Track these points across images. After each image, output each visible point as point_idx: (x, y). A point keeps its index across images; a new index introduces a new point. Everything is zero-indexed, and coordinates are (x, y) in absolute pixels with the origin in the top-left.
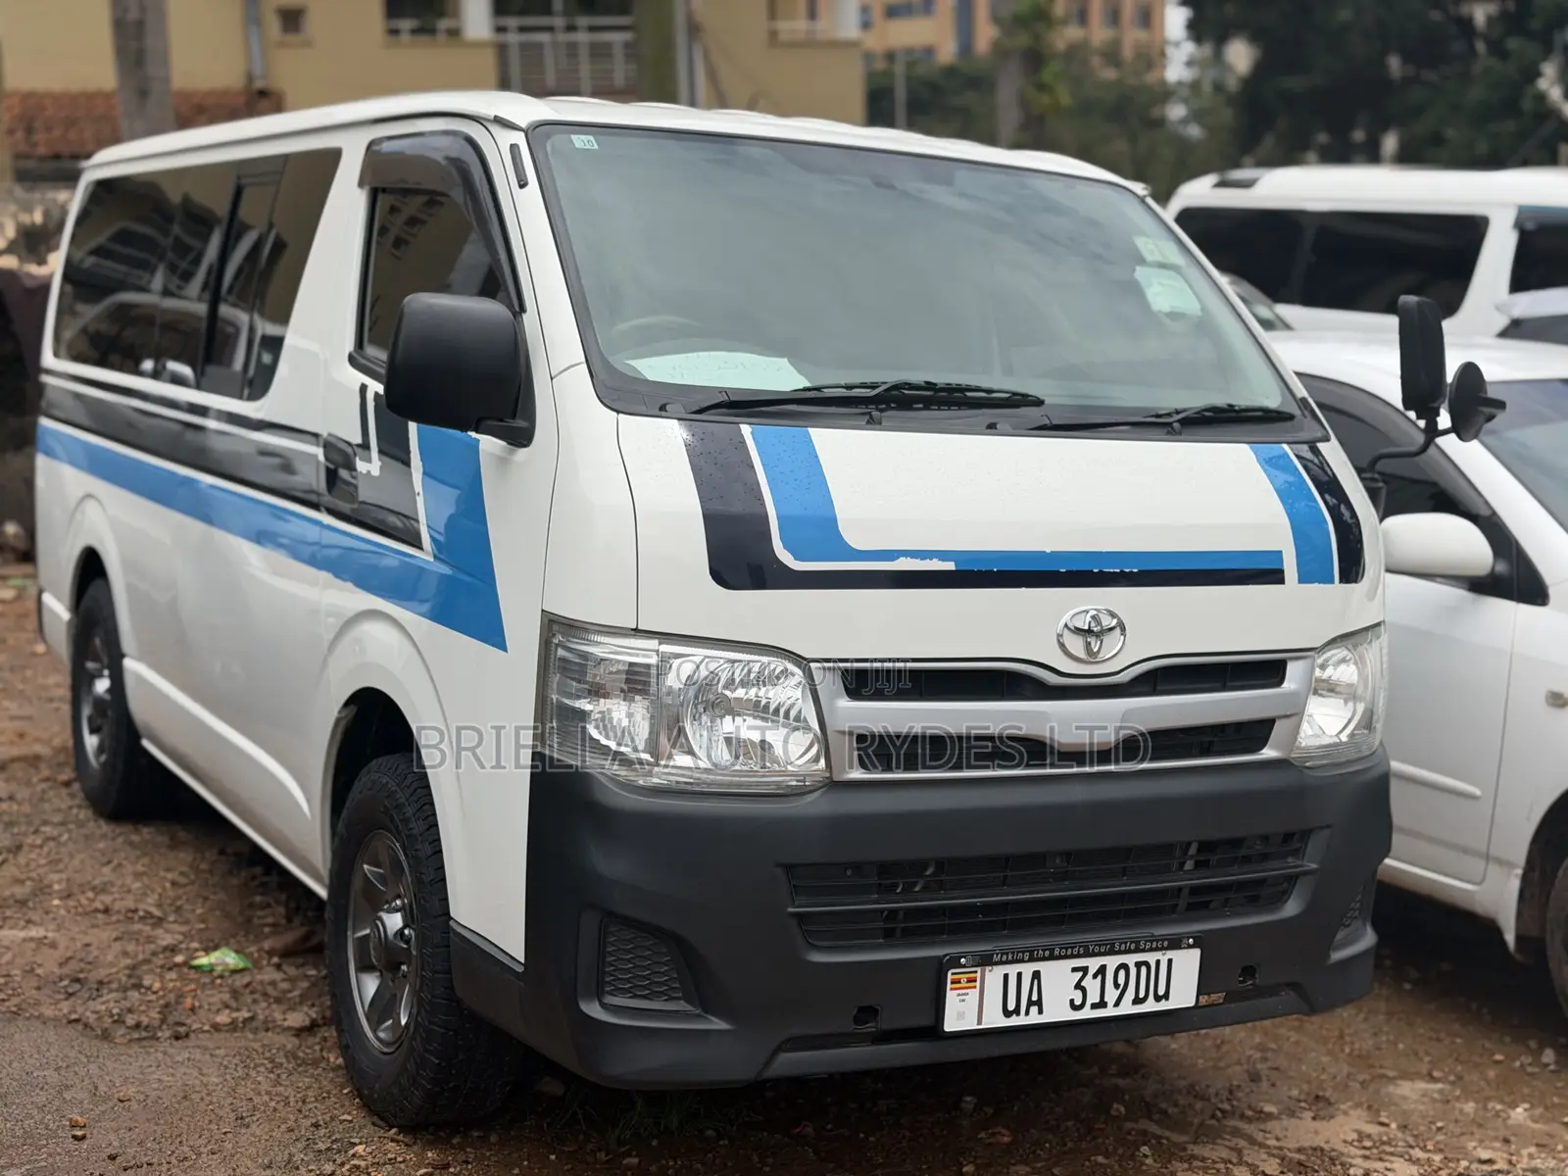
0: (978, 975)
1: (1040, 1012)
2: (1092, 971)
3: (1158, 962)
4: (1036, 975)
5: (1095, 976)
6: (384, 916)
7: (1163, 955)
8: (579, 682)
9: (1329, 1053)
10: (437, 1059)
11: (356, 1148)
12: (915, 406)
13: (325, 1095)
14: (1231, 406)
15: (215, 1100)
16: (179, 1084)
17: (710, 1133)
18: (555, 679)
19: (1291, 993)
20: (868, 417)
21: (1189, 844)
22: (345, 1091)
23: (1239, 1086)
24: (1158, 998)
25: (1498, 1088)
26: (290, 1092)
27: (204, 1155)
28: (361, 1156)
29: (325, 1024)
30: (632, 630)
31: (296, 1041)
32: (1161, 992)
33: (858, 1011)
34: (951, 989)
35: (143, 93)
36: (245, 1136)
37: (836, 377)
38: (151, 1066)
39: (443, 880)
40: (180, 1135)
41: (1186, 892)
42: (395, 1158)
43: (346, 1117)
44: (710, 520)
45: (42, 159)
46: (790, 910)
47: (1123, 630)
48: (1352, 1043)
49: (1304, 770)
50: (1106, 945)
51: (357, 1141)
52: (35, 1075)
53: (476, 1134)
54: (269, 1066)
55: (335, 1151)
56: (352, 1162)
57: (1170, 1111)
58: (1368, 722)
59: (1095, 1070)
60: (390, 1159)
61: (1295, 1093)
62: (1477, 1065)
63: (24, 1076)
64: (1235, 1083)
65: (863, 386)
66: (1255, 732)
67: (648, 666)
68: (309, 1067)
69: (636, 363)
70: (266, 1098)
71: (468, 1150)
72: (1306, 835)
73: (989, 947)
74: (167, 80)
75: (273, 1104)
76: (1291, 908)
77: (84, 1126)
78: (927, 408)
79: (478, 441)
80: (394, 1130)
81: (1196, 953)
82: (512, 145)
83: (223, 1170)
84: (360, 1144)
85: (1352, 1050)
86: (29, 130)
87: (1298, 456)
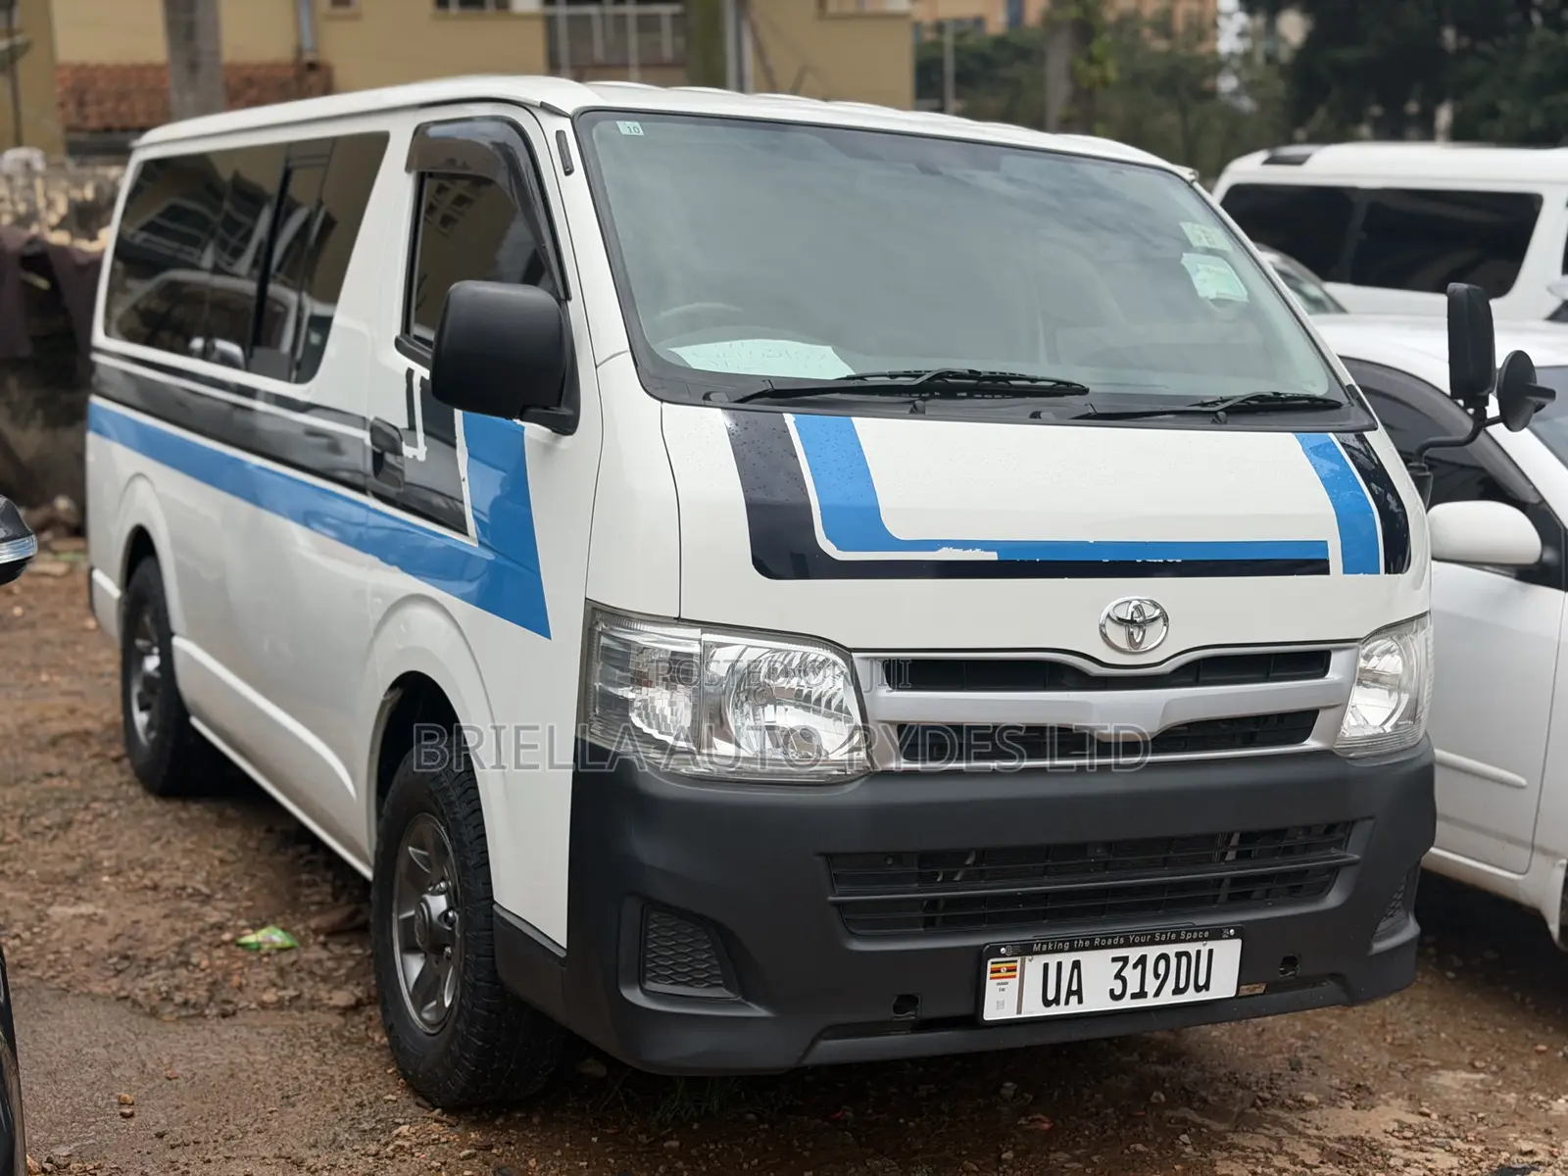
0: (1018, 965)
1: (1080, 1001)
2: (1132, 962)
3: (1199, 953)
4: (1076, 965)
5: (1135, 966)
6: (428, 897)
7: (1204, 945)
8: (622, 670)
9: (1371, 1041)
10: (480, 1041)
11: (400, 1129)
12: (958, 394)
13: (369, 1074)
14: (1275, 393)
15: (261, 1078)
16: (226, 1062)
17: (751, 1117)
18: (598, 667)
19: (1332, 983)
20: (912, 406)
21: (1230, 836)
22: (390, 1071)
23: (1280, 1075)
24: (1198, 989)
25: (1540, 1079)
26: (335, 1072)
27: (250, 1134)
28: (405, 1136)
29: (370, 1003)
30: (675, 619)
31: (341, 1020)
32: (1202, 982)
33: (898, 1000)
34: (991, 978)
35: (193, 67)
36: (291, 1115)
37: (880, 365)
38: (198, 1044)
39: (487, 863)
40: (226, 1114)
41: (1227, 882)
42: (439, 1139)
43: (390, 1097)
44: (753, 509)
45: (94, 132)
46: (831, 898)
47: (1166, 621)
48: (1395, 1031)
49: (1349, 762)
50: (1147, 935)
51: (401, 1121)
52: (84, 1052)
53: (519, 1115)
54: (315, 1044)
55: (379, 1132)
56: (397, 1143)
57: (1210, 1099)
58: (1412, 713)
59: (1136, 1057)
60: (434, 1140)
61: (1336, 1082)
62: (1520, 1055)
63: (74, 1053)
64: (1275, 1071)
65: (907, 374)
66: (1300, 723)
67: (691, 655)
68: (355, 1046)
69: (678, 351)
70: (312, 1077)
71: (511, 1131)
72: (1350, 824)
73: (1028, 937)
74: (217, 53)
75: (319, 1083)
76: (1333, 899)
77: (133, 1104)
78: (970, 396)
79: (523, 428)
80: (438, 1111)
81: (1238, 943)
82: (557, 132)
83: (269, 1148)
84: (404, 1124)
85: (1394, 1039)
86: (81, 103)
87: (1343, 444)
